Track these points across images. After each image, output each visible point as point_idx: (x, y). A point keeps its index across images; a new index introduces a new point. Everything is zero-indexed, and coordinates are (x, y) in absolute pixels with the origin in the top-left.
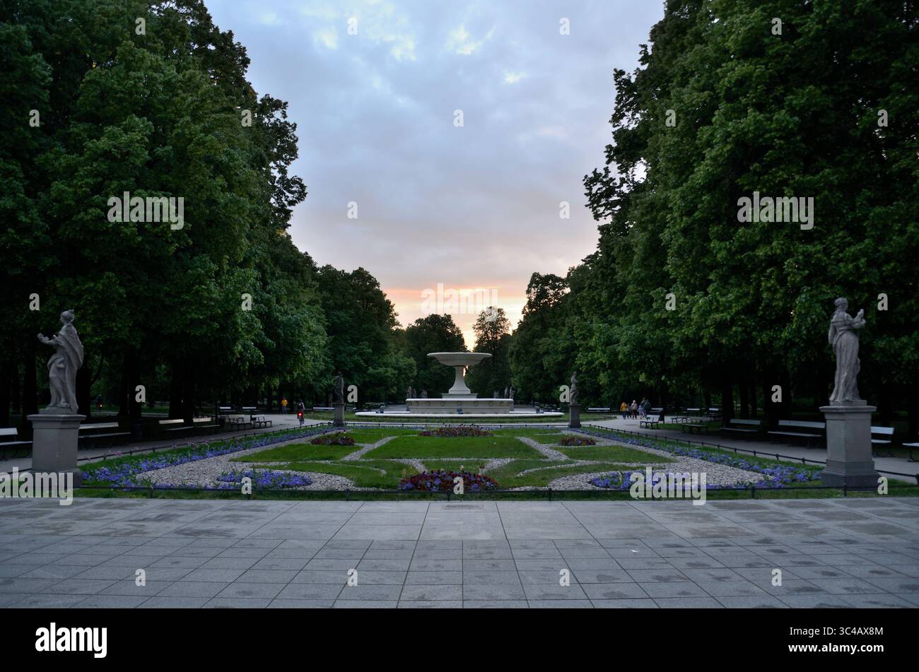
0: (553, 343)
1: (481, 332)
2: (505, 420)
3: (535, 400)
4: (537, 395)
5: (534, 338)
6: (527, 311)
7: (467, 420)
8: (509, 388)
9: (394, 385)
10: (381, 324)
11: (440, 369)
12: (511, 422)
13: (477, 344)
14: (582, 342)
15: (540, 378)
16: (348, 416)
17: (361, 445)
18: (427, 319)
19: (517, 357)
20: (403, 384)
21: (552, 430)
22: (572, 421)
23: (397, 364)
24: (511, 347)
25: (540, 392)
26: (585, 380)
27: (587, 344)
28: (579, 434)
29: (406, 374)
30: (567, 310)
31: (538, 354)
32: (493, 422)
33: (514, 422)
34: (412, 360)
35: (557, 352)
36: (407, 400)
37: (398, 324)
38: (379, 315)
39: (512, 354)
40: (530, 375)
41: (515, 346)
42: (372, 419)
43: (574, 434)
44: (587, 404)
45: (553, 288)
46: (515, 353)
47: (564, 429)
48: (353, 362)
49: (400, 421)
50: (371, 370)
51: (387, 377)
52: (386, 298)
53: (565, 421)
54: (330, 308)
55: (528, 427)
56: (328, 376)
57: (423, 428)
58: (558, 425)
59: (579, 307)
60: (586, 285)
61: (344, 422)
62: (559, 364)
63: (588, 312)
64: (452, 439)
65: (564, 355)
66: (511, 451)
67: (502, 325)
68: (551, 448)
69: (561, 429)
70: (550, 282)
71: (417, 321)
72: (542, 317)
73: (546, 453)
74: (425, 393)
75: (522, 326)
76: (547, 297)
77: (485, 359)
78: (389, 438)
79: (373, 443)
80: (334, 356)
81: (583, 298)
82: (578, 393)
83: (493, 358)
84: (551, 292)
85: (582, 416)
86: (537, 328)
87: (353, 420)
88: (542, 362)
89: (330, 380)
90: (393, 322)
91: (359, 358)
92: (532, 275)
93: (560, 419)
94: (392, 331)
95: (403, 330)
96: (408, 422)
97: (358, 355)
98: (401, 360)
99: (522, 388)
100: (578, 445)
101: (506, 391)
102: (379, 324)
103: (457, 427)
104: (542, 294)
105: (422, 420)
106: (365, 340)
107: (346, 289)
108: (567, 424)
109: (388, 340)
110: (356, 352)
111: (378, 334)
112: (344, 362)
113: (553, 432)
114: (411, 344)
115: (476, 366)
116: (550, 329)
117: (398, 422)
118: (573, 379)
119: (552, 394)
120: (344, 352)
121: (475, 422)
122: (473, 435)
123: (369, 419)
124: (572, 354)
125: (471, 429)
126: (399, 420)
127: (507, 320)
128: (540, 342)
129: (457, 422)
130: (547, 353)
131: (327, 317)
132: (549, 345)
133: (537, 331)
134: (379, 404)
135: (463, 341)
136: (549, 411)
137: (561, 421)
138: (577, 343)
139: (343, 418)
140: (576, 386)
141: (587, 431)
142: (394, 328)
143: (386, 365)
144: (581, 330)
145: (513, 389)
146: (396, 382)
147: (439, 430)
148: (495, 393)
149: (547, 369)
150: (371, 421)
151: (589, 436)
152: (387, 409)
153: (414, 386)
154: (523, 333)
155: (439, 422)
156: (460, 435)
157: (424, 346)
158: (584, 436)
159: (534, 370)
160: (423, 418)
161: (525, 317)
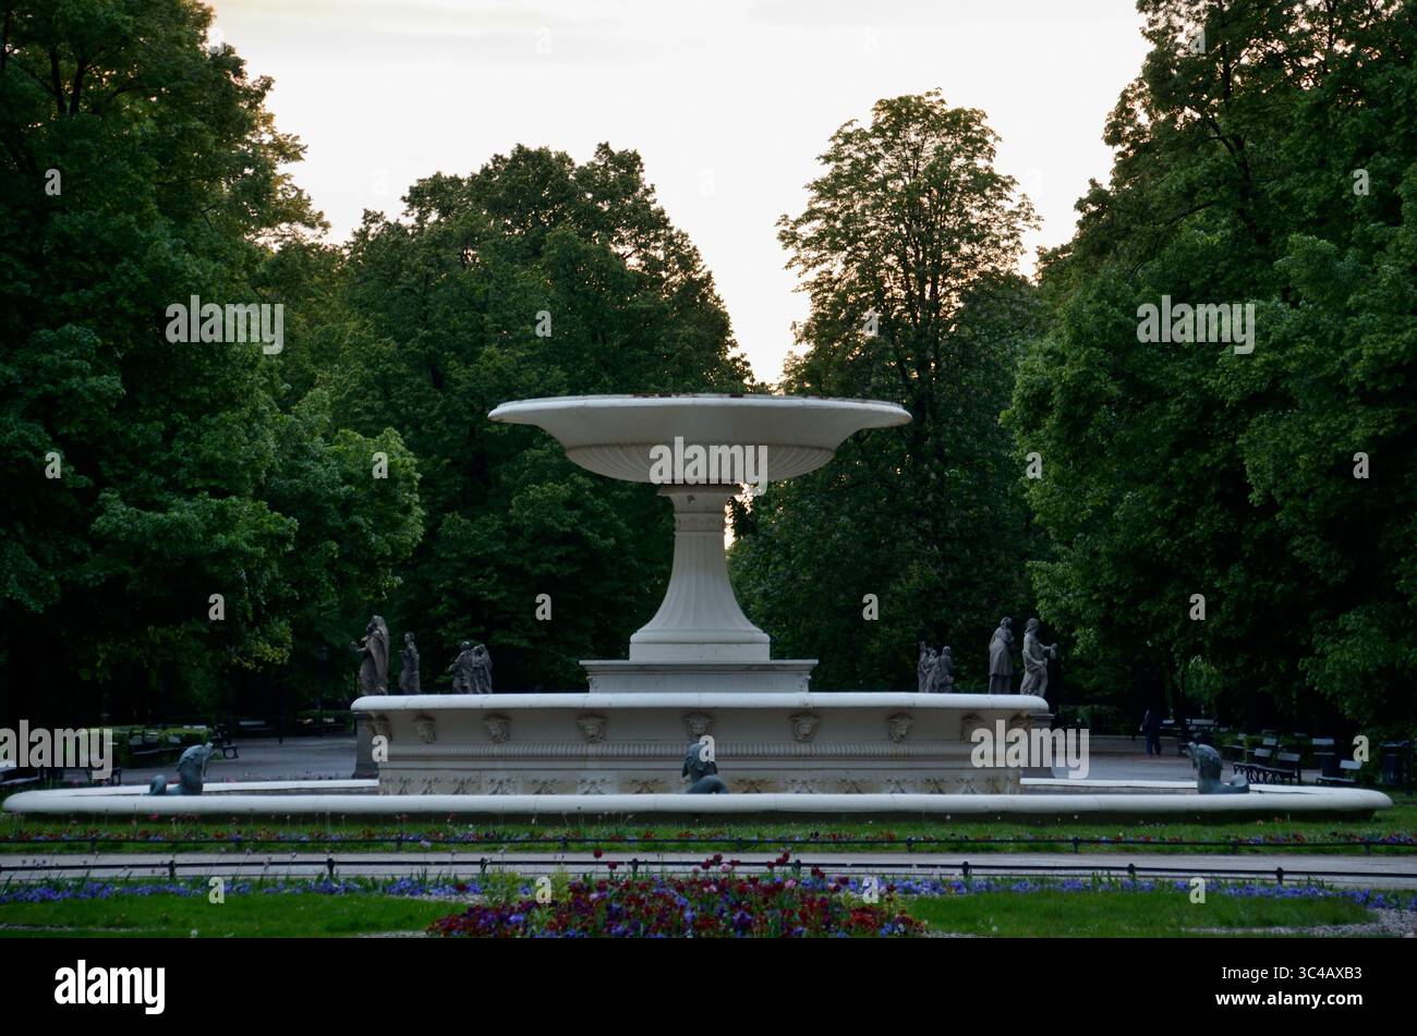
0: (1313, 330)
1: (836, 266)
2: (991, 830)
3: (1188, 708)
4: (1203, 674)
6: (1143, 119)
7: (749, 833)
8: (1017, 631)
9: (278, 605)
10: (180, 206)
11: (571, 504)
12: (1034, 847)
13: (807, 348)
18: (481, 182)
19: (1074, 425)
20: (331, 599)
21: (1310, 901)
23: (292, 471)
31: (1210, 404)
32: (911, 846)
33: (1051, 847)
34: (391, 450)
35: (1343, 391)
36: (365, 702)
37: (296, 211)
39: (1038, 402)
40: (1158, 538)
41: (1057, 358)
42: (121, 831)
46: (1057, 399)
47: (1393, 900)
49: (316, 845)
50: (117, 512)
51: (224, 555)
55: (1144, 880)
57: (461, 888)
65: (1388, 413)
67: (976, 216)
71: (419, 196)
72: (1243, 164)
74: (476, 656)
76: (1278, 23)
77: (858, 437)
83: (912, 435)
88: (1234, 458)
90: (264, 201)
91: (35, 434)
93: (1366, 831)
94: (254, 255)
95: (328, 253)
96: (368, 844)
97: (29, 415)
98: (318, 445)
99: (1105, 623)
101: (997, 645)
102: (165, 208)
103: (683, 873)
105: (459, 832)
106: (70, 316)
113: (1320, 918)
114: (389, 345)
115: (805, 483)
116: (1294, 237)
117: (301, 846)
119: (1304, 663)
121: (802, 846)
123: (105, 831)
125: (777, 888)
126: (304, 833)
127: (1008, 184)
129: (684, 844)
130: (1269, 398)
133: (1210, 253)
134: (173, 734)
135: (717, 326)
137: (1368, 847)
142: (270, 240)
143: (221, 478)
145: (1044, 634)
146: (285, 589)
147: (567, 898)
148: (929, 659)
149: (1270, 506)
150: (115, 846)
152: (224, 765)
153: (412, 616)
155: (565, 845)
157: (467, 356)
160: (463, 817)
161: (1124, 168)
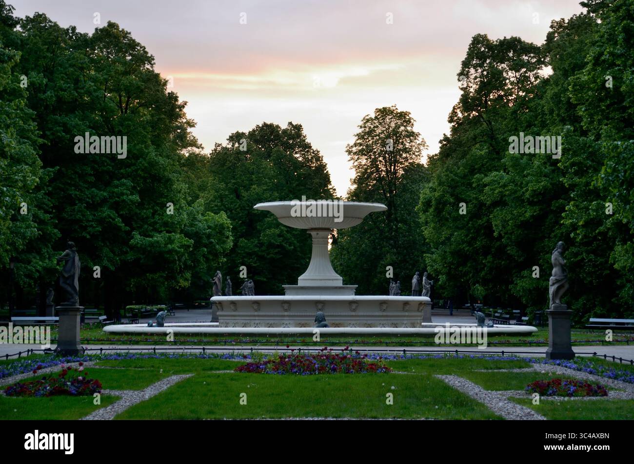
0: (513, 181)
1: (364, 161)
2: (412, 339)
4: (479, 290)
5: (473, 171)
6: (460, 115)
7: (336, 340)
8: (421, 276)
9: (187, 267)
10: (157, 142)
11: (279, 236)
12: (426, 345)
13: (355, 186)
14: (577, 180)
15: (486, 254)
16: (88, 334)
17: (116, 393)
18: (252, 134)
19: (439, 211)
20: (203, 266)
21: (512, 361)
22: (554, 345)
23: (192, 225)
24: (425, 192)
25: (485, 282)
26: (583, 259)
27: (588, 184)
28: (569, 372)
29: (209, 245)
30: (544, 114)
31: (482, 205)
32: (387, 344)
33: (431, 345)
34: (223, 218)
35: (523, 201)
36: (215, 298)
37: (194, 143)
38: (154, 125)
39: (428, 204)
40: (465, 247)
41: (433, 190)
42: (139, 338)
43: (560, 371)
44: (587, 311)
45: (515, 68)
46: (433, 203)
47: (538, 361)
48: (101, 221)
49: (199, 343)
50: (137, 238)
51: (170, 252)
52: (169, 89)
53: (538, 344)
54: (47, 107)
55: (460, 355)
56: (44, 250)
57: (245, 357)
58: (524, 352)
59: (571, 106)
60: (589, 58)
61: (79, 347)
62: (525, 225)
63: (591, 116)
64: (306, 378)
65: (537, 208)
66: (426, 404)
67: (408, 145)
68: (511, 399)
69: (530, 360)
70: (511, 55)
71: (232, 139)
72: (491, 129)
73: (500, 409)
74: (249, 284)
75: (449, 147)
76: (502, 86)
77: (371, 215)
78: (175, 379)
79: (141, 388)
80: (59, 209)
81: (580, 87)
82: (567, 286)
83: (388, 214)
84: (511, 76)
85: (575, 335)
86: (480, 151)
87: (99, 341)
88: (489, 222)
89: (49, 259)
90: (184, 140)
91: (113, 213)
92: (470, 41)
93: (530, 339)
94: (181, 157)
95: (204, 157)
96: (215, 343)
97: (111, 208)
98: (200, 217)
99: (448, 274)
100: (570, 395)
101: (414, 281)
102: (153, 143)
103: (315, 353)
104: (493, 81)
105: (244, 339)
106: (124, 176)
107: (82, 69)
108: (544, 349)
109: (173, 176)
110: (104, 201)
111: (153, 164)
112: (80, 221)
113: (515, 367)
114: (222, 185)
115: (354, 229)
117: (195, 344)
118: (555, 256)
119: (510, 287)
120: (80, 200)
121: (352, 344)
122: (348, 371)
123: (134, 338)
124: (555, 205)
125: (345, 357)
126: (196, 339)
127: (418, 135)
128: (487, 180)
130: (500, 203)
131: (41, 127)
132: (505, 186)
133: (481, 157)
134: (155, 308)
135: (326, 179)
136: (505, 321)
137: (530, 344)
138: (565, 181)
139: (78, 339)
140: (563, 270)
141: (587, 366)
142: (185, 152)
143: (169, 227)
144: (575, 154)
145: (429, 277)
146: (189, 263)
147: (278, 360)
148: (393, 285)
149: (500, 237)
150: (137, 343)
151: (592, 378)
152: (171, 318)
154: (450, 162)
155: (277, 344)
156: (322, 369)
157: (247, 188)
158: (581, 376)
159: (472, 238)
160: (245, 335)
161: (454, 130)
